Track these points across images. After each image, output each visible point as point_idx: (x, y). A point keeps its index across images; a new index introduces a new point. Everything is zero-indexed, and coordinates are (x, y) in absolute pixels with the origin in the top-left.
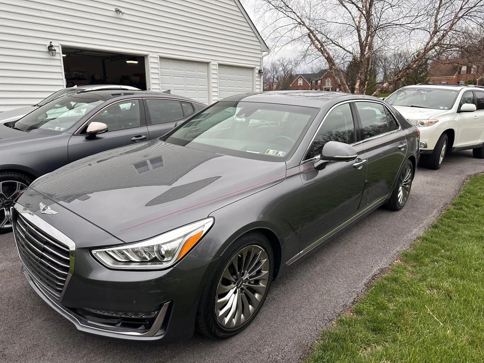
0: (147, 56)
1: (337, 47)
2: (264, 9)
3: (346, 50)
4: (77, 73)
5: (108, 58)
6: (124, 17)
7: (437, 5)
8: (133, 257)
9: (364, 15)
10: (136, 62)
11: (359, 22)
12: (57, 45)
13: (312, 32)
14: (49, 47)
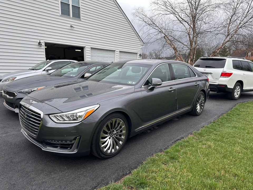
0: (85, 47)
1: (179, 43)
2: (143, 25)
3: (184, 44)
4: (52, 55)
5: (66, 48)
6: (75, 29)
7: (228, 22)
8: (66, 118)
9: (191, 27)
10: (80, 51)
11: (189, 31)
12: (43, 42)
13: (166, 36)
14: (39, 43)
